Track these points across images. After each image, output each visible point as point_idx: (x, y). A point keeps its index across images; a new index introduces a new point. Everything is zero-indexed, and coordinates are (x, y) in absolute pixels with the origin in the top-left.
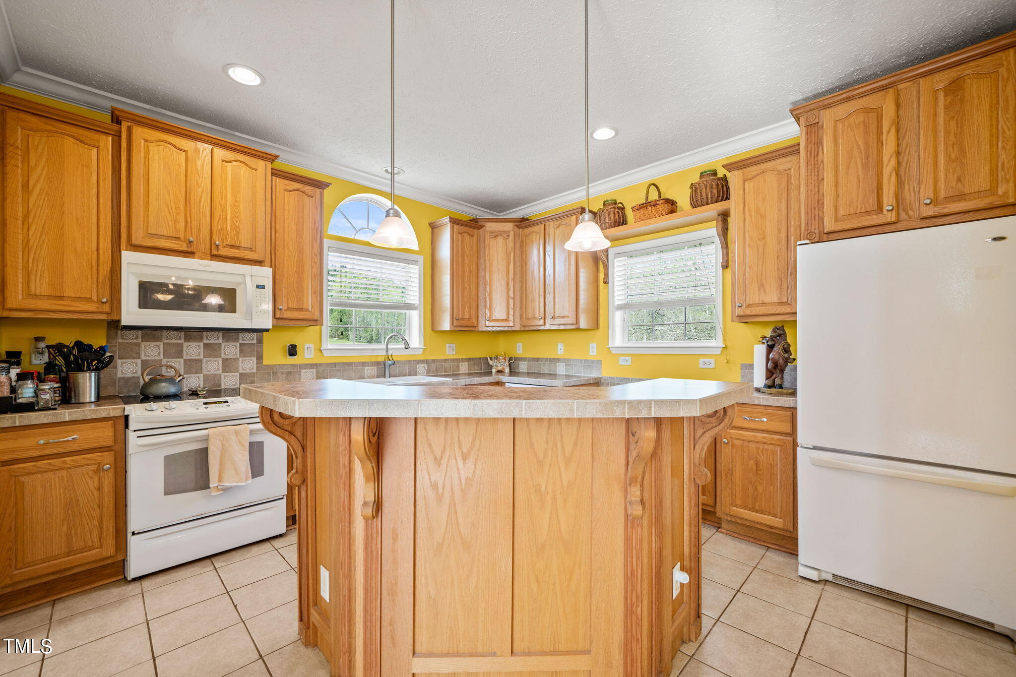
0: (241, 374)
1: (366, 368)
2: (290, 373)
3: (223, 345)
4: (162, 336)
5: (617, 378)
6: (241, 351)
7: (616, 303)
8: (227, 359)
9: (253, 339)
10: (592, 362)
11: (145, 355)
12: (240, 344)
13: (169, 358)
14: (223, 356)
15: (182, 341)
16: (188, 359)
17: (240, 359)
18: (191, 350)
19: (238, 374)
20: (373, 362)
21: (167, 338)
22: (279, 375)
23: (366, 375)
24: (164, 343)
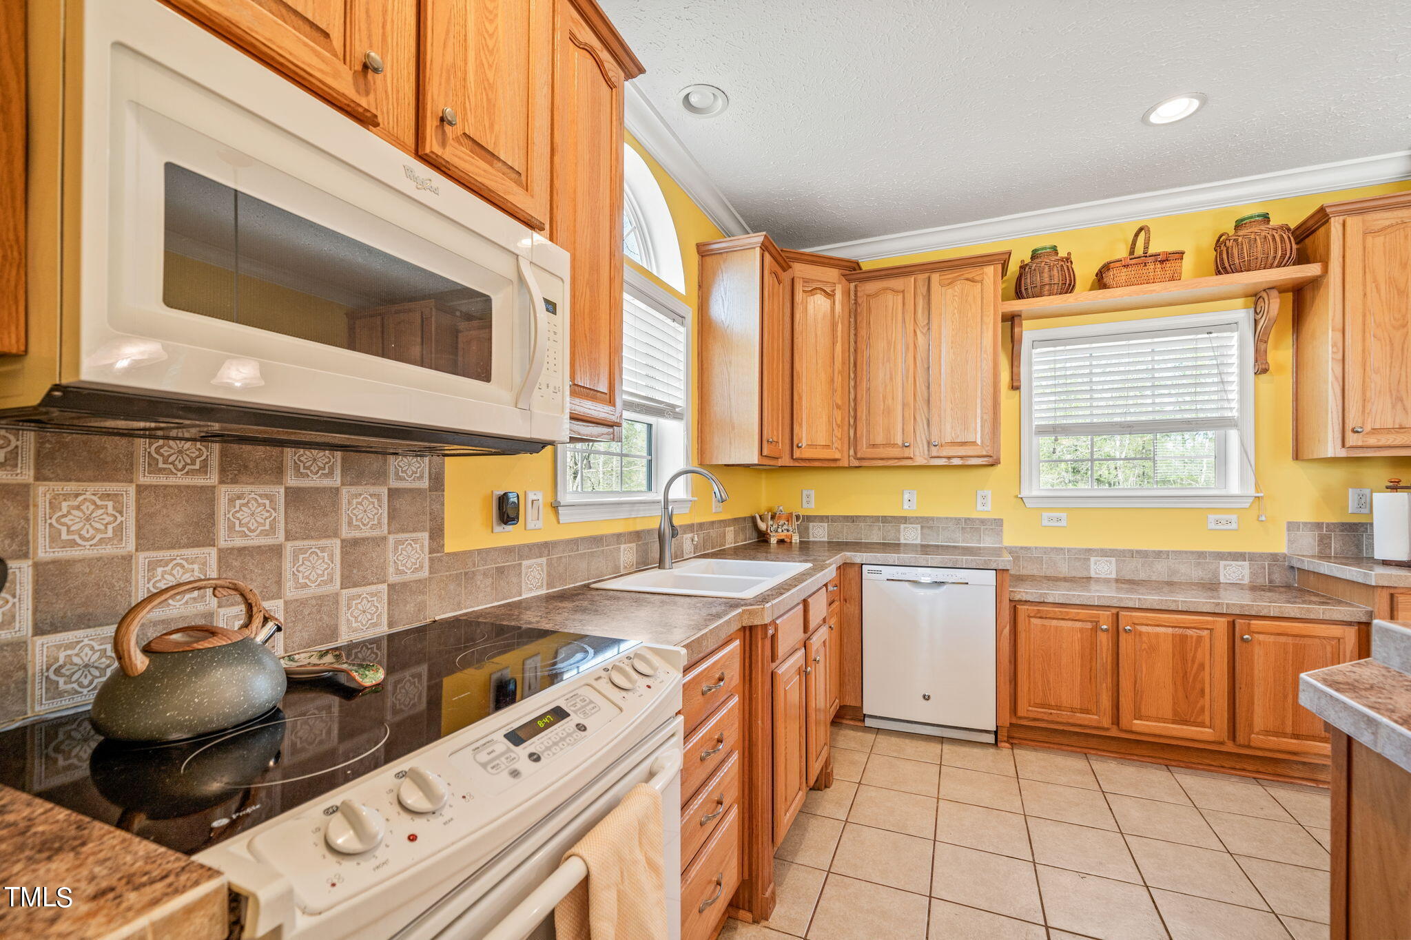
0: (392, 587)
1: (623, 546)
2: (500, 571)
3: (344, 491)
4: (130, 455)
5: (1036, 548)
6: (392, 516)
7: (1036, 423)
8: (356, 542)
9: (421, 477)
10: (983, 521)
11: (55, 538)
12: (390, 490)
13: (160, 548)
14: (346, 533)
15: (213, 479)
16: (232, 549)
17: (391, 539)
18: (244, 515)
19: (385, 586)
20: (631, 533)
21: (153, 468)
22: (479, 577)
23: (622, 562)
24: (140, 489)
